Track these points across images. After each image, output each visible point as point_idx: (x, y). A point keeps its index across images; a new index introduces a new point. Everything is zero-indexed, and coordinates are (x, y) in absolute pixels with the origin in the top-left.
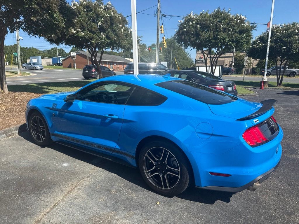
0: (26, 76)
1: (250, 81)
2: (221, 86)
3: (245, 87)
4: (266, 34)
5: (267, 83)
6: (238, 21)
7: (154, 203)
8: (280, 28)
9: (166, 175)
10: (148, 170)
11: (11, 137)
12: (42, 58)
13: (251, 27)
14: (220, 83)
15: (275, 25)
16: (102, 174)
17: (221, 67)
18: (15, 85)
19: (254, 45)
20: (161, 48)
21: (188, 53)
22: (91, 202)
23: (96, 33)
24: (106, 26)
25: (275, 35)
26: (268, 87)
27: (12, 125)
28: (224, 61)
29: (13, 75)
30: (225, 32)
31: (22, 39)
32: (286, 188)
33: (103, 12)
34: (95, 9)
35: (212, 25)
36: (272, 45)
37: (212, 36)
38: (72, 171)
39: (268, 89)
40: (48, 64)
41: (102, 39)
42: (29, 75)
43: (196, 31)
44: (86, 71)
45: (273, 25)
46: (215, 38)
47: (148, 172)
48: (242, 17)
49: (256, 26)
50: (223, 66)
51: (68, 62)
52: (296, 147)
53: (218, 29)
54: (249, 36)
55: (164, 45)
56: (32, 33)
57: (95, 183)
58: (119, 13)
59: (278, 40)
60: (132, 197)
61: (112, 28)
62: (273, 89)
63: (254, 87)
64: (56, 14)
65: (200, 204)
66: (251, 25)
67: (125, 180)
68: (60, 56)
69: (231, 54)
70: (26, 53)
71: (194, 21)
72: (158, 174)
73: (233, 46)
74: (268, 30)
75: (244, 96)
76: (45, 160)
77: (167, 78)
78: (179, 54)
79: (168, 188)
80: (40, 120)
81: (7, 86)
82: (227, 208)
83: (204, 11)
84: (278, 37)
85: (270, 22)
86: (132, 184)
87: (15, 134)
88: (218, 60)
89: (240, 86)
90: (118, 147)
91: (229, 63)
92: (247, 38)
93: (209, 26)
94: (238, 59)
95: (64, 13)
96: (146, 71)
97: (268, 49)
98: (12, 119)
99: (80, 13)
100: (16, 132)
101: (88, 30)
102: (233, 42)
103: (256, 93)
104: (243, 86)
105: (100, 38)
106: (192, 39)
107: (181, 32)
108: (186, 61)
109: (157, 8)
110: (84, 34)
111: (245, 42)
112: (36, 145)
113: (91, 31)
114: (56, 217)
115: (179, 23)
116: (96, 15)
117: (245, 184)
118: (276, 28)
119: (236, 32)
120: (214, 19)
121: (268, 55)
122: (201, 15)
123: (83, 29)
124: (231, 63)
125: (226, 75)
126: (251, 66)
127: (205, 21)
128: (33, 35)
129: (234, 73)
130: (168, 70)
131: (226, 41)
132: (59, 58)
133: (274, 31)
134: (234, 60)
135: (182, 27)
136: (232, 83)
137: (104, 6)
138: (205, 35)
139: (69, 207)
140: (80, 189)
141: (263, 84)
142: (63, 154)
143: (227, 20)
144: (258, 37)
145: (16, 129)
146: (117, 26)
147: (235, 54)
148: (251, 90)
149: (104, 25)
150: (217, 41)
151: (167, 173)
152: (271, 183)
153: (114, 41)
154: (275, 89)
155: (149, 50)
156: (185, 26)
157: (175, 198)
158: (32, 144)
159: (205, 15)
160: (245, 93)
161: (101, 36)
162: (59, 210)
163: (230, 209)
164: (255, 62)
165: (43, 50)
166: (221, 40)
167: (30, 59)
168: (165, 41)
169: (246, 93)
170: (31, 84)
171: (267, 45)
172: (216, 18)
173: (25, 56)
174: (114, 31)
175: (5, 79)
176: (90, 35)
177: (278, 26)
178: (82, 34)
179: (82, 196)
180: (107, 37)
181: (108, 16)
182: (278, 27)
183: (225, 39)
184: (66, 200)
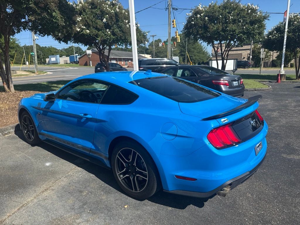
0: (42, 75)
1: (268, 74)
2: (225, 80)
3: (260, 81)
4: (283, 23)
5: (284, 76)
6: (249, 11)
7: (122, 206)
8: (299, 17)
9: (136, 177)
10: (120, 172)
11: (6, 136)
12: (60, 57)
13: (264, 16)
14: (225, 77)
15: (293, 13)
16: (81, 174)
17: (235, 60)
18: (27, 84)
19: (270, 36)
20: (175, 43)
21: (204, 47)
22: (59, 203)
23: (101, 30)
24: (111, 23)
25: (293, 24)
26: (285, 80)
27: (9, 124)
28: (241, 54)
29: (31, 74)
30: (235, 23)
31: (38, 39)
32: (271, 193)
33: (108, 8)
34: (100, 6)
35: (221, 16)
36: (289, 36)
37: (221, 28)
38: (52, 170)
39: (285, 83)
40: (66, 62)
41: (107, 35)
42: (45, 74)
43: (204, 24)
44: (98, 69)
45: (291, 14)
46: (224, 30)
47: (121, 174)
48: (253, 6)
49: (268, 16)
50: (237, 59)
51: (85, 59)
52: (297, 146)
53: (227, 21)
54: (262, 27)
55: (177, 39)
56: (38, 33)
57: (70, 184)
58: (126, 9)
59: (296, 30)
60: (102, 199)
61: (118, 24)
62: (290, 82)
63: (270, 81)
64: (55, 12)
65: (170, 208)
66: (264, 15)
67: (101, 181)
68: (77, 55)
69: (249, 47)
70: (45, 52)
71: (202, 13)
72: (128, 176)
73: (244, 38)
74: (285, 19)
75: (256, 90)
76: (30, 159)
77: (148, 74)
78: (194, 48)
79: (138, 191)
80: (29, 119)
81: (14, 85)
82: (198, 213)
83: (213, 2)
84: (296, 27)
85: (287, 11)
86: (106, 185)
87: (12, 133)
88: (229, 53)
89: (255, 80)
90: (93, 147)
91: (247, 56)
92: (260, 29)
93: (217, 18)
94: (256, 51)
95: (64, 11)
96: (156, 67)
97: (285, 40)
98: (11, 118)
99: (84, 11)
100: (13, 130)
101: (93, 27)
102: (244, 33)
103: (270, 87)
104: (258, 80)
105: (105, 35)
106: (200, 32)
107: (189, 26)
108: (201, 55)
109: (168, 2)
110: (89, 31)
111: (257, 33)
112: (28, 144)
113: (97, 28)
114: (19, 218)
115: (187, 16)
116: (101, 11)
117: (213, 189)
118: (294, 17)
119: (247, 23)
120: (223, 10)
121: (285, 47)
122: (210, 6)
123: (88, 26)
124: (249, 56)
125: (242, 68)
126: (270, 58)
127: (213, 13)
128: (39, 35)
129: (251, 66)
130: (179, 65)
131: (236, 33)
132: (76, 56)
133: (291, 20)
134: (251, 52)
135: (190, 20)
136: (239, 77)
137: (110, 2)
138: (213, 27)
139: (36, 209)
140: (53, 190)
141: (279, 77)
142: (49, 153)
143: (236, 11)
144: (275, 28)
145: (12, 128)
146: (123, 22)
147: (253, 46)
148: (265, 85)
149: (109, 22)
150: (227, 33)
151: (137, 175)
152: (256, 187)
153: (120, 37)
154: (293, 82)
155: (163, 45)
156: (193, 18)
157: (146, 201)
158: (24, 142)
159: (214, 6)
160: (257, 88)
161: (106, 33)
162: (25, 211)
163: (201, 215)
164: (274, 55)
165: (61, 49)
166: (230, 32)
167: (49, 58)
168: (177, 36)
169: (259, 88)
170: (42, 83)
171: (284, 35)
172: (226, 9)
173: (45, 55)
174: (120, 27)
175: (11, 79)
176: (96, 32)
177: (296, 14)
178: (87, 32)
179: (53, 197)
180: (113, 34)
181: (113, 12)
182: (296, 16)
183: (234, 31)
184: (35, 200)
